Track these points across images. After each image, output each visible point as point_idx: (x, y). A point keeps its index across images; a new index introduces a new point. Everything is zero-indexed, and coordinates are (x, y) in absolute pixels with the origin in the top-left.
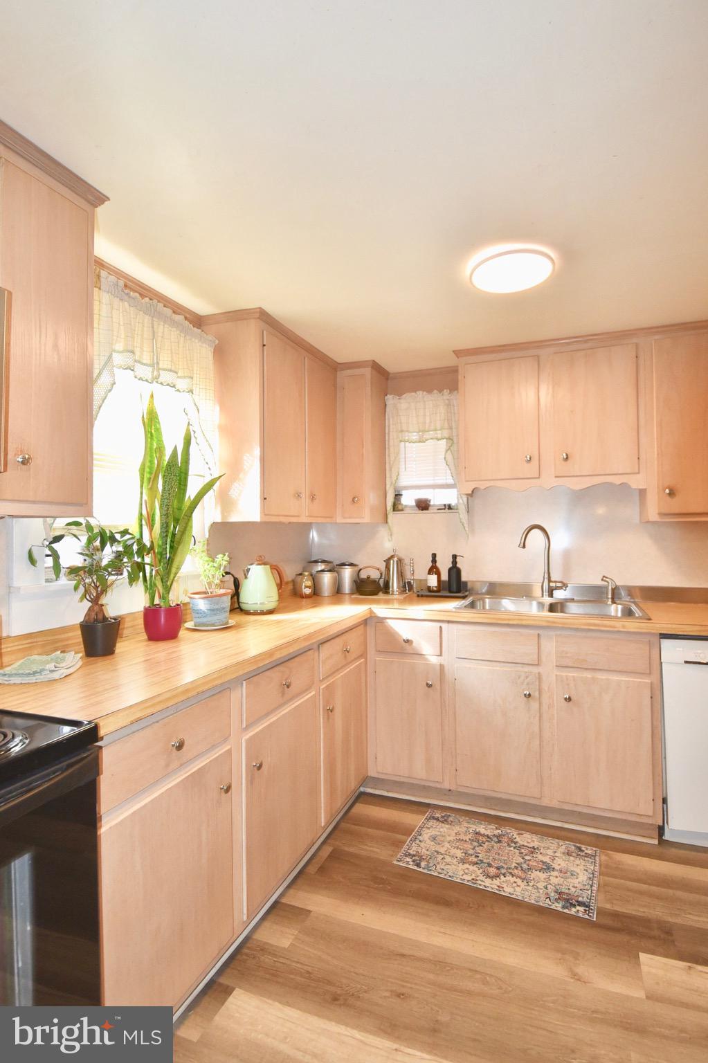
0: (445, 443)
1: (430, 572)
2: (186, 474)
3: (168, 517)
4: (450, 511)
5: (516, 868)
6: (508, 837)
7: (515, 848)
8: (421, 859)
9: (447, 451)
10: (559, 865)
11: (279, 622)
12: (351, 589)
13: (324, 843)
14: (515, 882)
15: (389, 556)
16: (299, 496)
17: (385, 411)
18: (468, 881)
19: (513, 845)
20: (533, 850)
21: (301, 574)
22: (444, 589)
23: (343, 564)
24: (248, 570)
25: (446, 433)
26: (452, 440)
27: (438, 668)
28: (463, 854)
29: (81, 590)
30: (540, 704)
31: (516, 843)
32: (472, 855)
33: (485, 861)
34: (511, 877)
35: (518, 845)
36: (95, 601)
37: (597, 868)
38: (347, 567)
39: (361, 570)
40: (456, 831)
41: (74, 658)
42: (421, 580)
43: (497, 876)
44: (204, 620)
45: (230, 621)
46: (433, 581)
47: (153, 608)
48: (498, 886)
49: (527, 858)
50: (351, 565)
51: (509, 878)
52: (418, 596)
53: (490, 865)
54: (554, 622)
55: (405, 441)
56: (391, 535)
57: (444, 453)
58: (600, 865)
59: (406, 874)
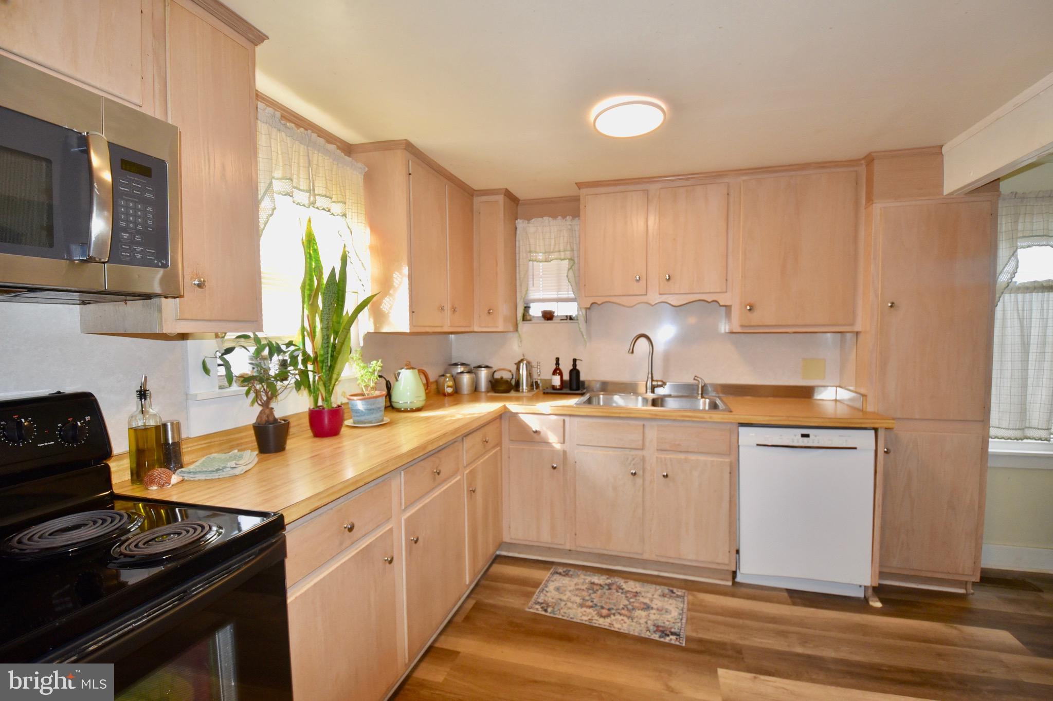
0: (568, 263)
1: (554, 373)
2: (344, 292)
3: (328, 330)
4: (571, 321)
5: (623, 609)
6: (617, 585)
7: (622, 593)
8: (548, 606)
9: (569, 270)
10: (656, 604)
11: (428, 418)
12: (487, 388)
13: (468, 597)
14: (622, 620)
15: (519, 360)
16: (442, 309)
17: (516, 234)
18: (586, 621)
19: (620, 591)
20: (636, 594)
21: (443, 375)
22: (566, 388)
23: (480, 367)
24: (399, 374)
25: (568, 254)
26: (573, 260)
27: (562, 453)
28: (582, 600)
29: (252, 395)
30: (644, 481)
31: (622, 589)
32: (588, 601)
33: (599, 604)
34: (619, 615)
35: (624, 591)
36: (266, 405)
37: (686, 606)
38: (483, 369)
39: (495, 372)
40: (575, 583)
41: (251, 456)
42: (545, 380)
43: (608, 616)
44: (362, 418)
45: (385, 418)
46: (556, 381)
47: (317, 409)
48: (610, 624)
49: (632, 600)
50: (487, 367)
51: (618, 617)
52: (544, 393)
53: (602, 608)
54: (656, 415)
55: (533, 261)
56: (521, 342)
57: (566, 272)
58: (688, 603)
59: (536, 618)
